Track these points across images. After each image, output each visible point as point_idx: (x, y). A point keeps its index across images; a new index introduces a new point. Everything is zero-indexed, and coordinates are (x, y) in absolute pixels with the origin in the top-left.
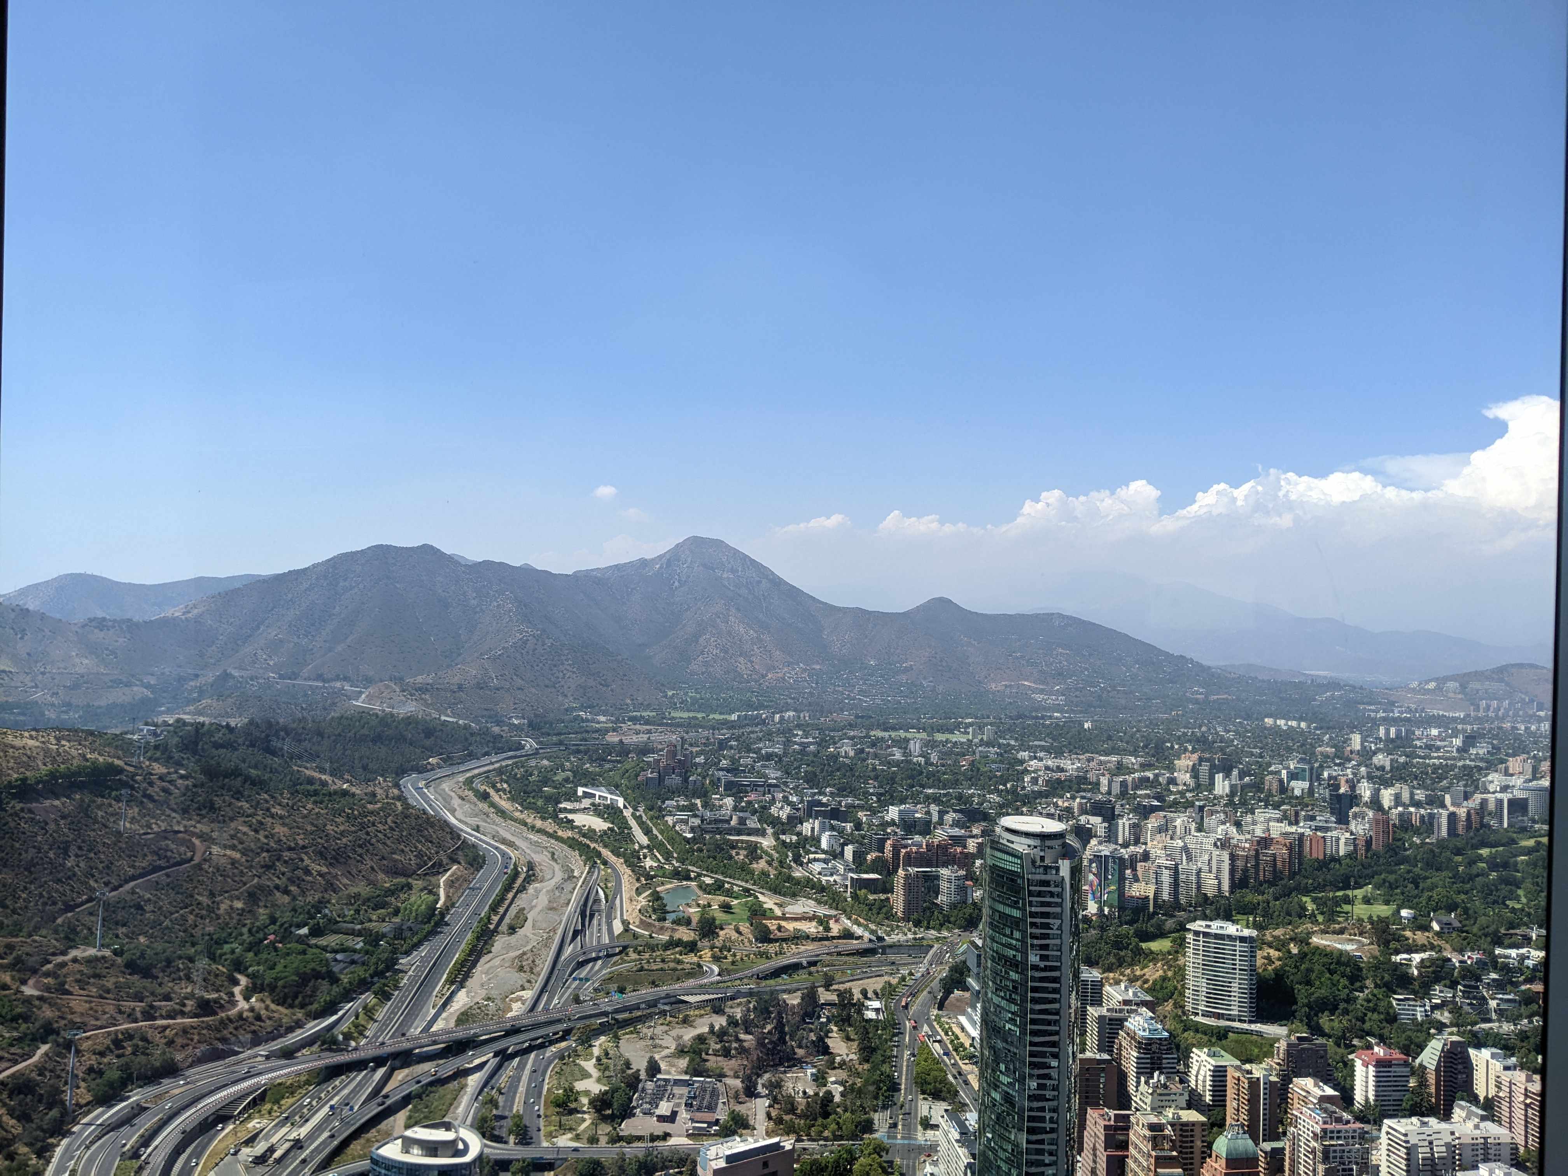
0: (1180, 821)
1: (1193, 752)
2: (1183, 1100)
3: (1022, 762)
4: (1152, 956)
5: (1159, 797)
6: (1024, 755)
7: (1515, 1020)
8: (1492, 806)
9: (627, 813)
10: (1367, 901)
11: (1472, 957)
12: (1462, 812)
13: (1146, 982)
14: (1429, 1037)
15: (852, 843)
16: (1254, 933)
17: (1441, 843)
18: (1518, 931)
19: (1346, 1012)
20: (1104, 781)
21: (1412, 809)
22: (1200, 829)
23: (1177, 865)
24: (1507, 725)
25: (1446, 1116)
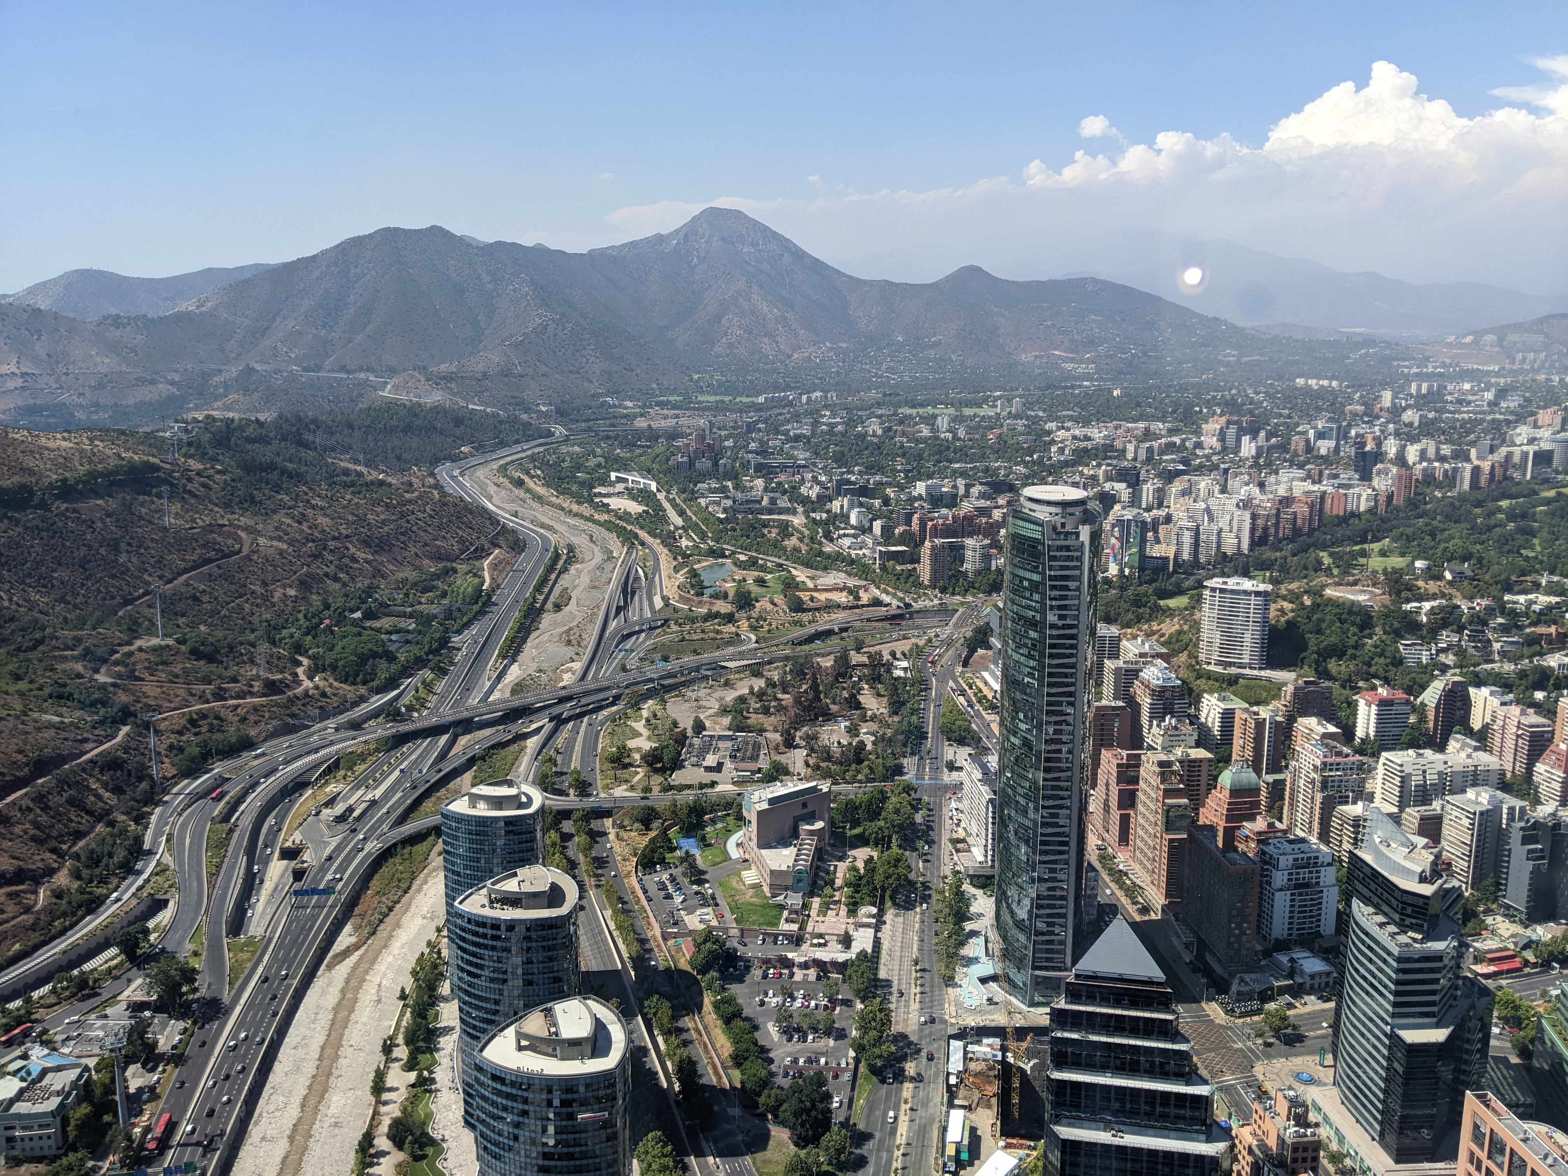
0: (1204, 483)
1: (1221, 415)
2: (1192, 741)
3: (1049, 433)
4: (1169, 613)
5: (1185, 462)
6: (1051, 425)
7: (1515, 659)
8: (1516, 459)
9: (661, 496)
10: (1383, 554)
11: (1480, 604)
12: (1486, 466)
13: (1163, 635)
14: (1433, 677)
15: (880, 518)
16: (1269, 587)
17: (1462, 498)
18: (1528, 578)
19: (1354, 657)
20: (1131, 448)
21: (1436, 464)
22: (1223, 491)
23: (1198, 526)
24: (1542, 377)
25: (1441, 747)
